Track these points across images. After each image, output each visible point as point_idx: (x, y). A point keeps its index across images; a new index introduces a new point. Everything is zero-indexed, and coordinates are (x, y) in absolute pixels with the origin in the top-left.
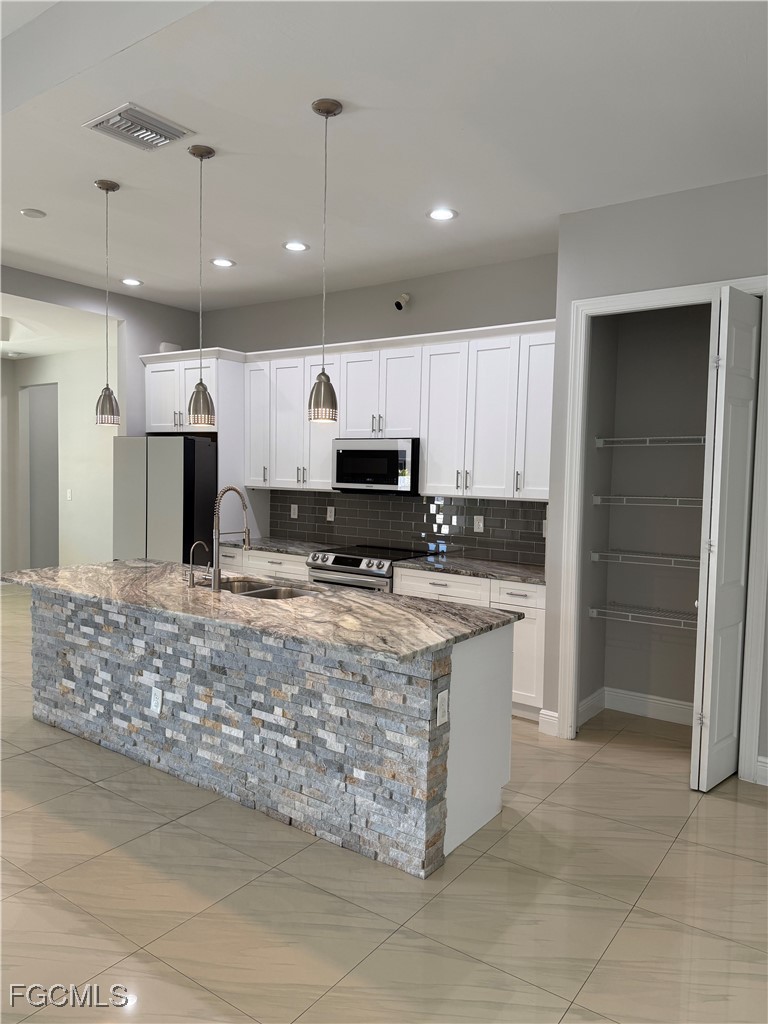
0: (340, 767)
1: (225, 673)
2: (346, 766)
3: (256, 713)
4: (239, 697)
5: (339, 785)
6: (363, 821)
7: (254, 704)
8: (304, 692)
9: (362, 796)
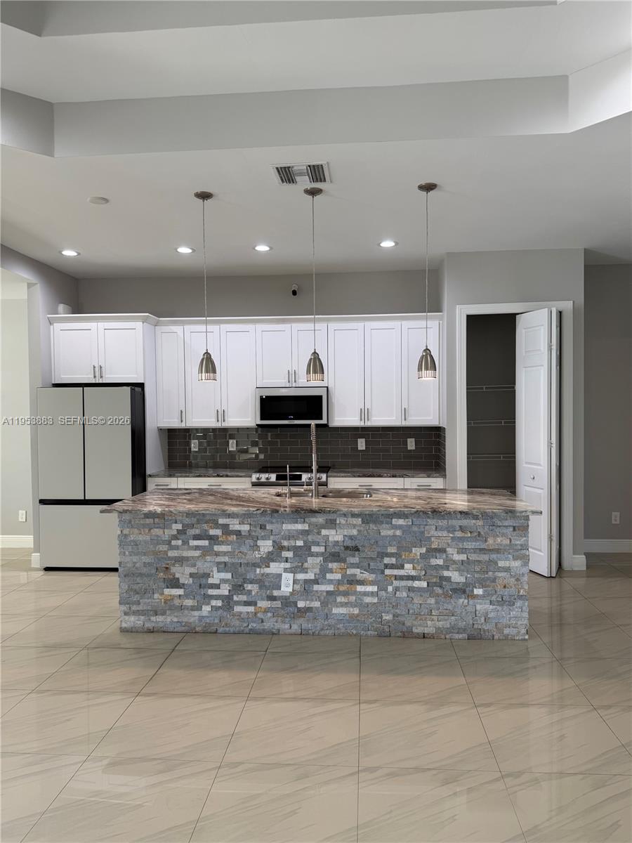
0: (463, 591)
1: (358, 550)
2: (467, 589)
3: (388, 572)
4: (371, 564)
5: (463, 603)
6: (483, 619)
7: (387, 566)
8: (430, 550)
9: (481, 604)
